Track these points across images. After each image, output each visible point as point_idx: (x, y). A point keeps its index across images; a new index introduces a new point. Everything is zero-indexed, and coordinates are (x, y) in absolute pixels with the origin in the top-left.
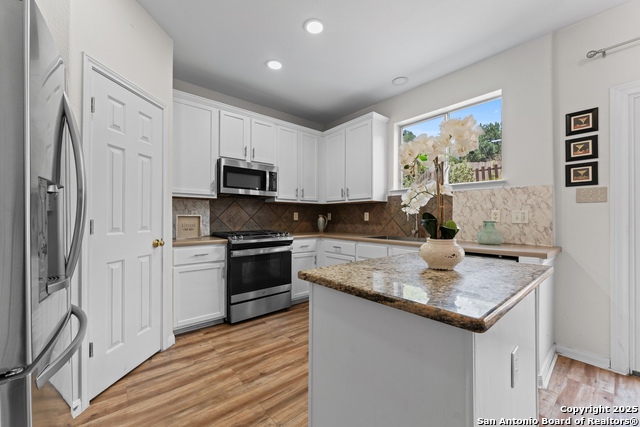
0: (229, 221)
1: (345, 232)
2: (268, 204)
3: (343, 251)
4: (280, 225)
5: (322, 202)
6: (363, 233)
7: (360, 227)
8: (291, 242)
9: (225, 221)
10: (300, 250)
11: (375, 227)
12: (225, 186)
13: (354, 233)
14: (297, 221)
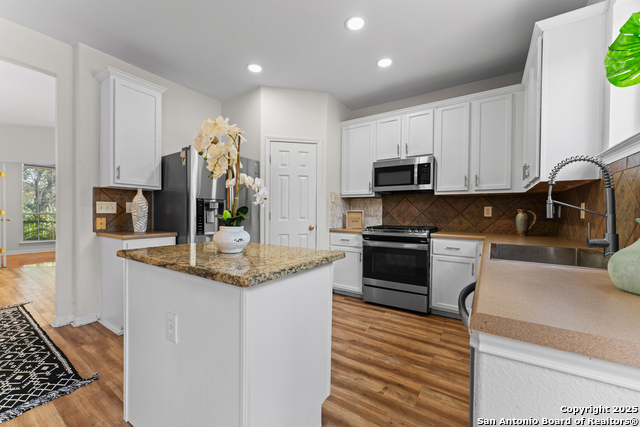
0: (399, 216)
4: (460, 222)
7: (578, 231)
10: (446, 252)
14: (489, 218)
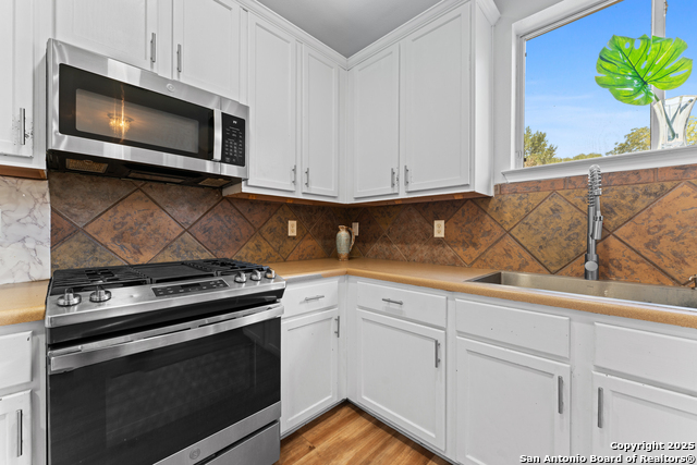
1: (390, 259)
2: (228, 199)
3: (407, 310)
4: (258, 247)
5: (346, 199)
6: (433, 263)
7: (423, 250)
8: (279, 293)
9: (106, 238)
10: (304, 308)
11: (461, 251)
12: (63, 130)
13: (409, 261)
14: (294, 238)
